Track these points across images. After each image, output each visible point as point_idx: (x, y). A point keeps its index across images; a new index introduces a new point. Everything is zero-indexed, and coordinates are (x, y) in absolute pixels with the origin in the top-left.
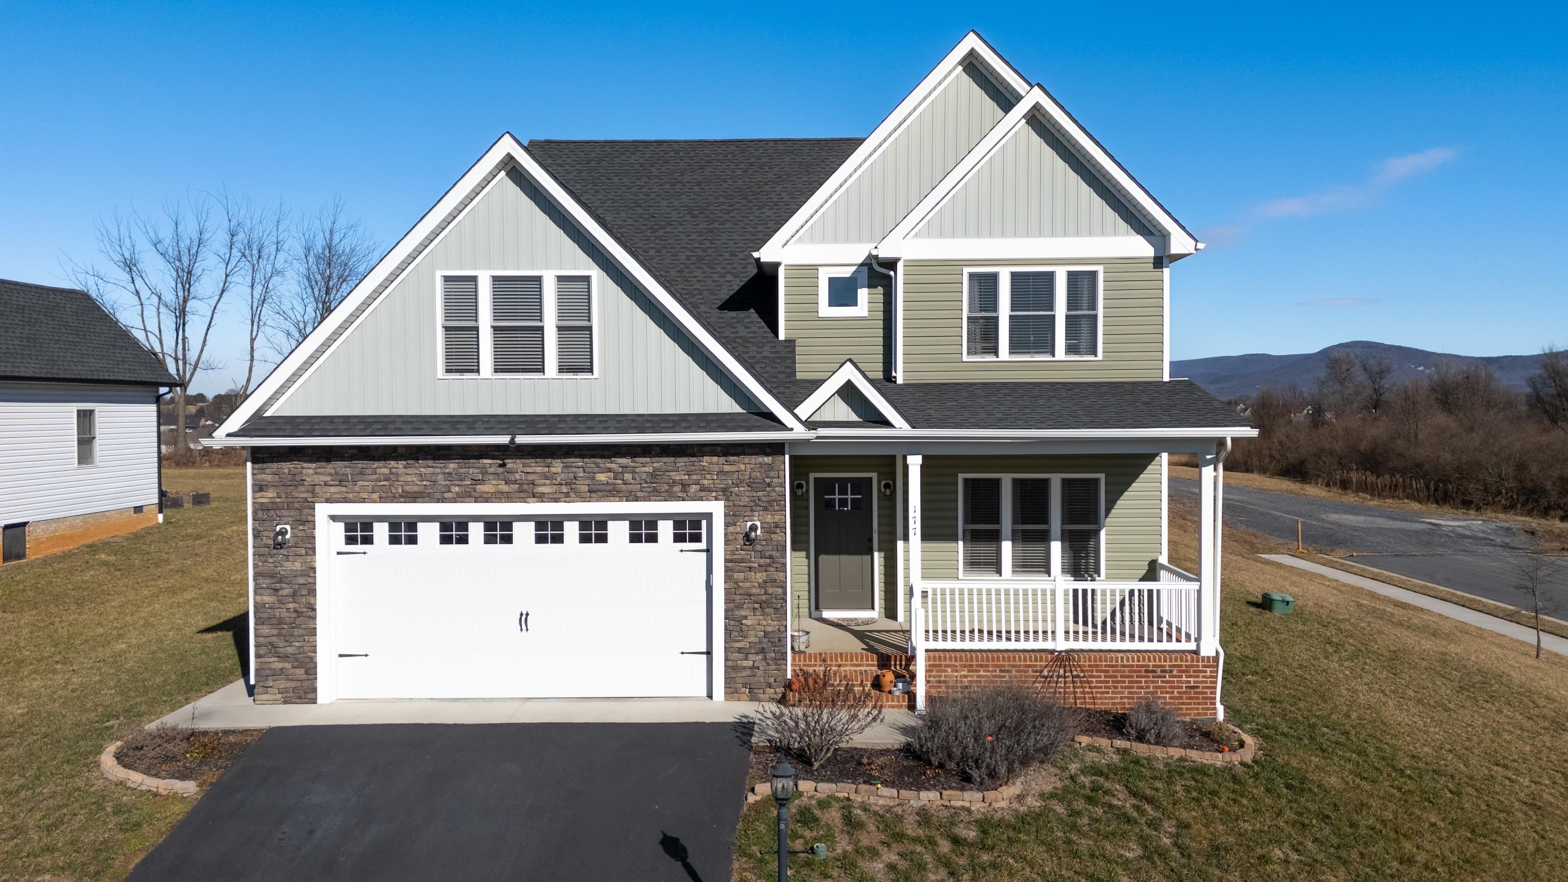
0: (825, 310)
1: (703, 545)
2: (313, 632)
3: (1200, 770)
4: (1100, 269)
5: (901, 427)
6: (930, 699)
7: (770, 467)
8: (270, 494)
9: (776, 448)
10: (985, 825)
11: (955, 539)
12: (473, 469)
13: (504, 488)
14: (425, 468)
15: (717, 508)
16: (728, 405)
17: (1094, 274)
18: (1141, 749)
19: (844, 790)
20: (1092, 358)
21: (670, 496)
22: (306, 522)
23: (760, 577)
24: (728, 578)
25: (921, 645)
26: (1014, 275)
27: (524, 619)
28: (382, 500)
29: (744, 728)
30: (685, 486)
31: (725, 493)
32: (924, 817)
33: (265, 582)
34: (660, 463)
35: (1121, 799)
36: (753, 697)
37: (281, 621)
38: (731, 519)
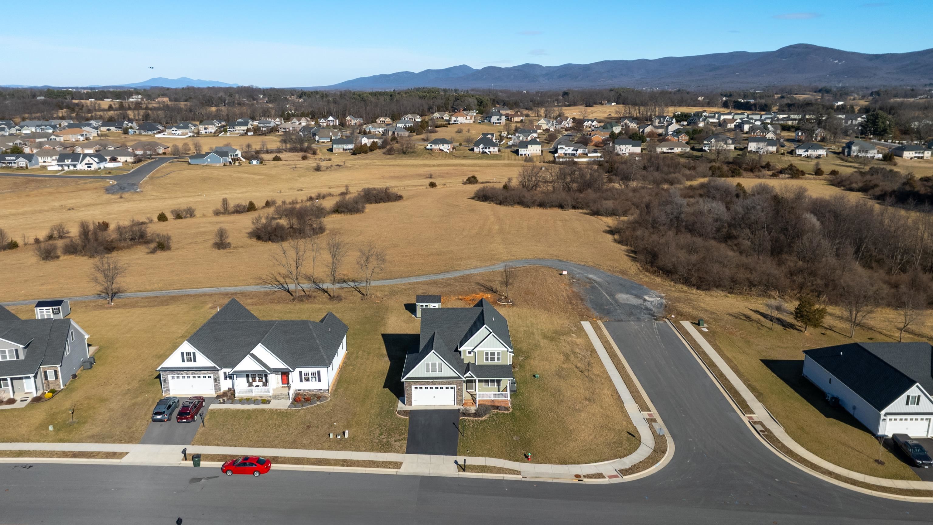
0: (468, 355)
1: (454, 390)
2: (412, 398)
3: (504, 414)
4: (501, 352)
5: (475, 378)
6: (479, 405)
7: (461, 382)
8: (407, 385)
10: (481, 421)
14: (424, 382)
16: (456, 375)
18: (499, 411)
19: (468, 418)
20: (500, 362)
21: (450, 385)
22: (411, 387)
24: (457, 393)
25: (477, 399)
26: (491, 352)
27: (434, 397)
28: (419, 385)
29: (459, 410)
32: (476, 420)
33: (407, 393)
35: (495, 418)
36: (460, 405)
37: (408, 397)
38: (457, 387)
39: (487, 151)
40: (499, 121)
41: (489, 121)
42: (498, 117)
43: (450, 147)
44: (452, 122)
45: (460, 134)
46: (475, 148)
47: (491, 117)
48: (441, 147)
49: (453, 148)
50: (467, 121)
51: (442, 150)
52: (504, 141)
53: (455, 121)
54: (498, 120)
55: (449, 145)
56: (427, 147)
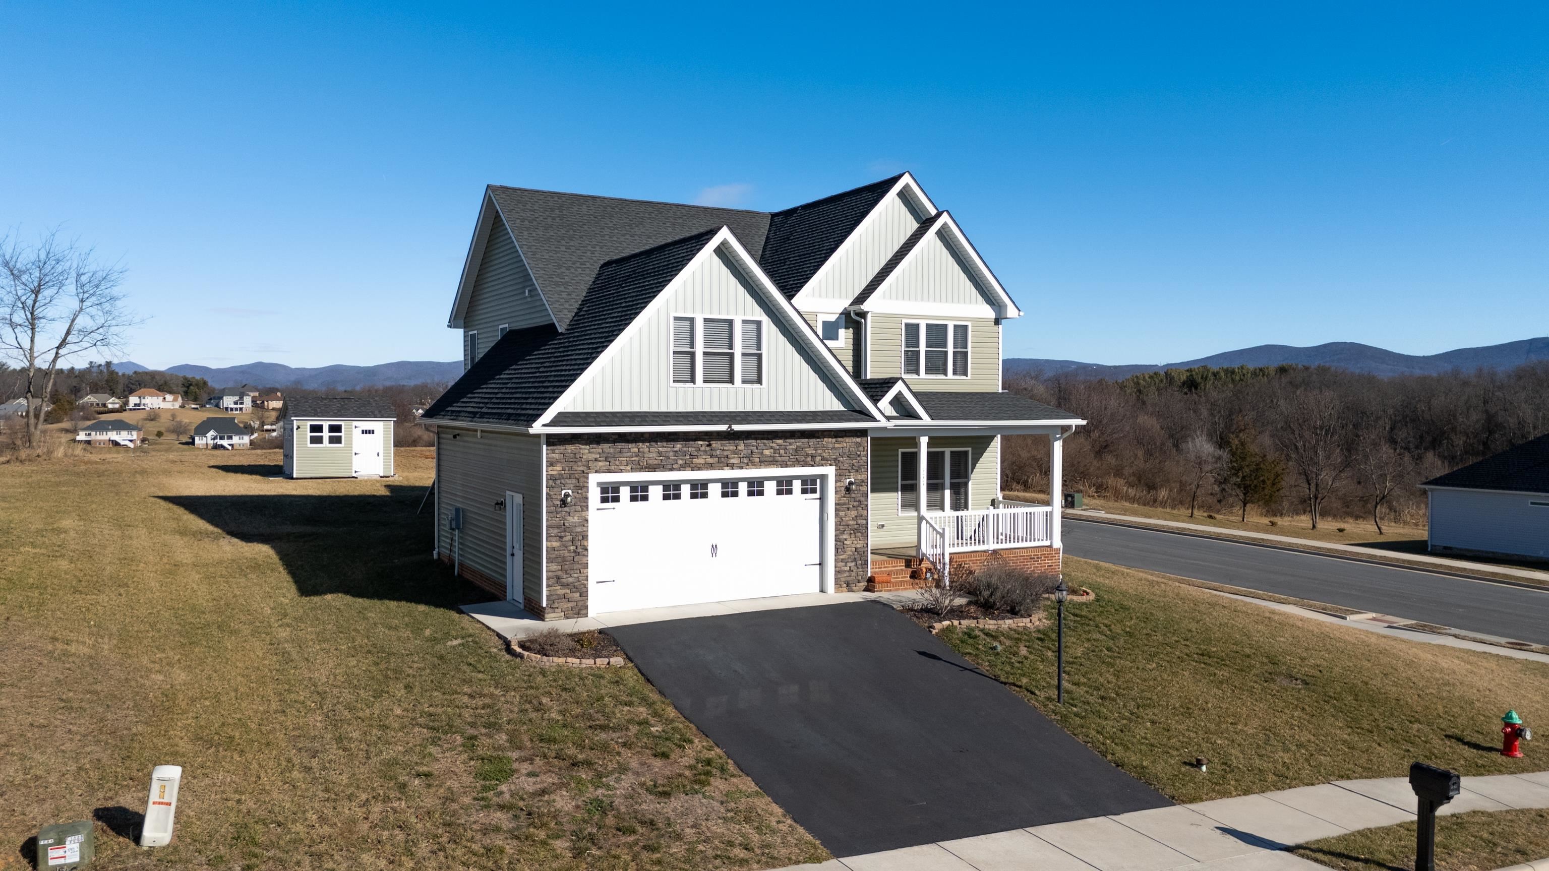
1: (817, 495)
2: (586, 566)
4: (969, 324)
5: (926, 420)
7: (859, 445)
8: (558, 468)
9: (863, 433)
11: (897, 491)
12: (692, 447)
13: (710, 460)
14: (663, 448)
15: (830, 471)
16: (836, 405)
17: (966, 327)
20: (964, 377)
21: (805, 464)
22: (581, 487)
23: (853, 513)
24: (837, 515)
26: (928, 325)
27: (714, 548)
28: (633, 470)
30: (813, 457)
31: (836, 462)
33: (554, 532)
34: (799, 442)
36: (850, 590)
37: (564, 559)
38: (839, 477)
39: (225, 443)
40: (239, 406)
41: (217, 406)
42: (237, 398)
43: (135, 437)
44: (131, 405)
45: (153, 422)
46: (197, 439)
47: (222, 398)
48: (113, 436)
49: (143, 440)
50: (163, 405)
51: (116, 444)
52: (256, 435)
53: (136, 405)
54: (236, 403)
55: (135, 433)
56: (78, 438)
